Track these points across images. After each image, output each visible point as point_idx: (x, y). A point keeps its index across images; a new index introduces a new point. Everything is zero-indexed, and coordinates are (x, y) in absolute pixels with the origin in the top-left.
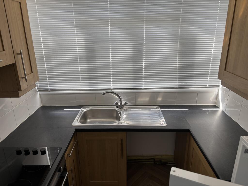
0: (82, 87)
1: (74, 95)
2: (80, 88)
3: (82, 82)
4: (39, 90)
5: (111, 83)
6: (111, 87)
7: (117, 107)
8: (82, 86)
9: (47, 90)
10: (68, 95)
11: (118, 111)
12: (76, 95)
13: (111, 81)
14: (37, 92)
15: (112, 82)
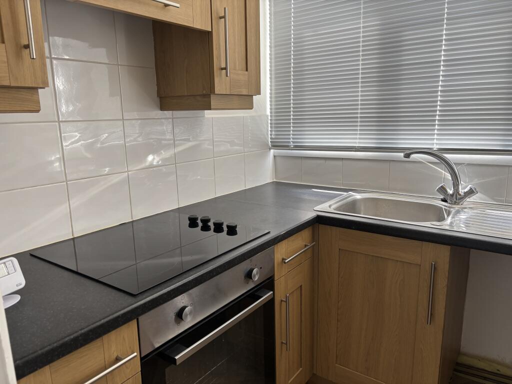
0: (359, 143)
1: (340, 163)
2: (355, 143)
3: (360, 130)
4: (275, 146)
5: (436, 137)
6: (433, 144)
7: (444, 200)
8: (360, 138)
9: (288, 146)
10: (328, 162)
11: (446, 210)
12: (344, 161)
13: (436, 132)
14: (270, 149)
15: (438, 134)
